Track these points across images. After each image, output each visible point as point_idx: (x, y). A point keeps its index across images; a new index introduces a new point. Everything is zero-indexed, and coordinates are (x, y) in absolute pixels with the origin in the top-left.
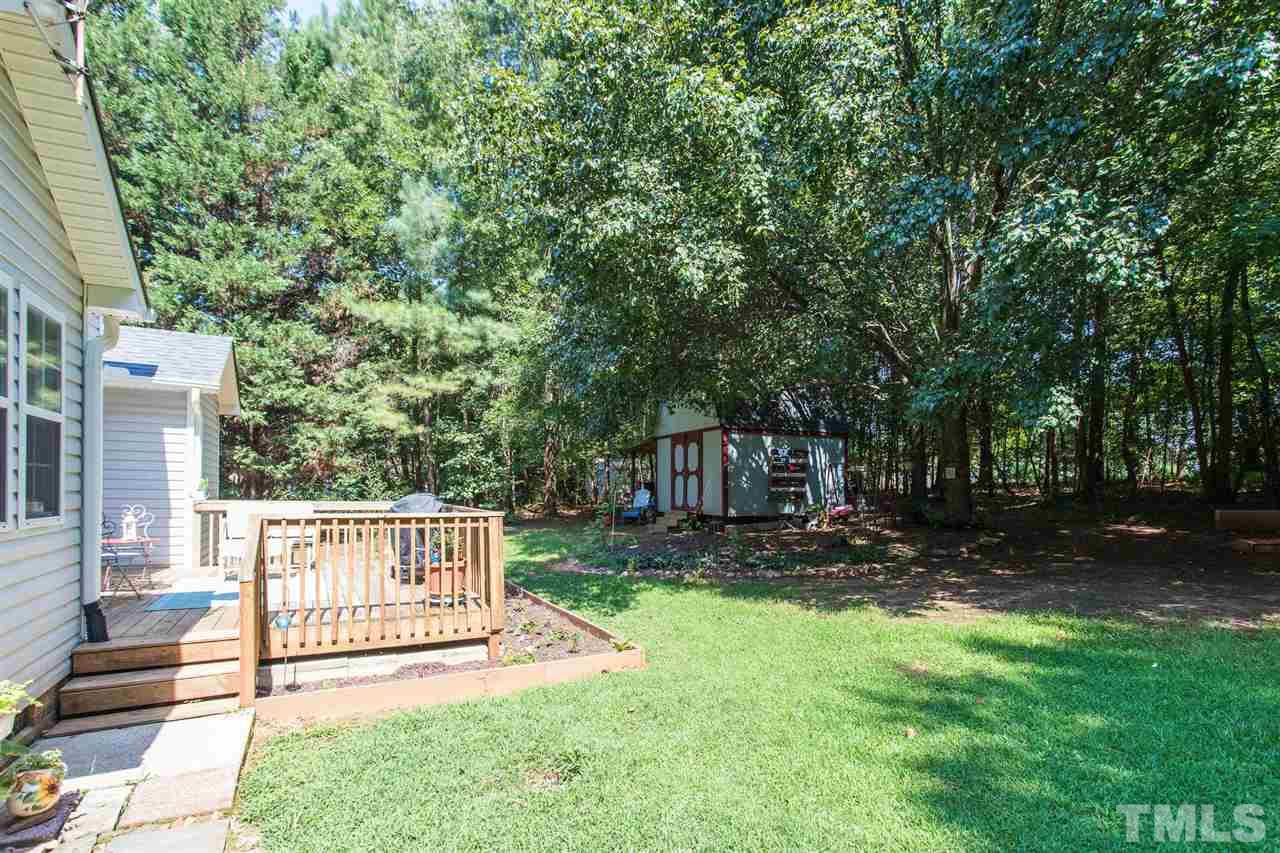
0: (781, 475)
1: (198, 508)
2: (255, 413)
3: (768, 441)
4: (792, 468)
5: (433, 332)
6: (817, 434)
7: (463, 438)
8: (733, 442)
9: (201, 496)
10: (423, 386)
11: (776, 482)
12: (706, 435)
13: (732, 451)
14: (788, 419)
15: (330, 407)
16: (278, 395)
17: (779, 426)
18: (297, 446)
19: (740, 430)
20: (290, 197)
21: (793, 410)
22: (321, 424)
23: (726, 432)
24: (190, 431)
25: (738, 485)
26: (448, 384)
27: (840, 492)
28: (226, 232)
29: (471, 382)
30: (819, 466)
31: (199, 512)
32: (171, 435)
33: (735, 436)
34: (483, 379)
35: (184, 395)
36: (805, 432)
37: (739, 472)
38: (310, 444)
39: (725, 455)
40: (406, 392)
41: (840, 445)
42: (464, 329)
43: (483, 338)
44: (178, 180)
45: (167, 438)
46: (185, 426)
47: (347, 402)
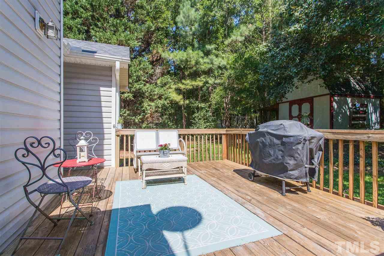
0: (356, 116)
1: (118, 133)
2: (129, 94)
3: (349, 100)
4: (361, 112)
5: (194, 61)
6: (369, 97)
7: (203, 105)
8: (335, 101)
9: (120, 127)
10: (188, 84)
11: (354, 119)
12: (314, 99)
13: (335, 105)
14: (357, 90)
15: (156, 93)
16: (138, 87)
17: (353, 93)
18: (144, 108)
19: (338, 95)
20: (139, 11)
21: (357, 86)
22: (152, 100)
23: (332, 96)
24: (114, 89)
25: (337, 120)
26: (199, 83)
27: (378, 124)
28: (117, 23)
29: (207, 82)
30: (370, 112)
31: (118, 136)
32: (104, 91)
33: (336, 98)
34: (211, 81)
35: (110, 69)
36: (365, 96)
37: (338, 114)
38: (148, 108)
39: (331, 106)
40: (182, 87)
41: (378, 102)
42: (205, 60)
43: (212, 63)
44: (99, 3)
45: (102, 93)
46: (111, 86)
47: (161, 91)
